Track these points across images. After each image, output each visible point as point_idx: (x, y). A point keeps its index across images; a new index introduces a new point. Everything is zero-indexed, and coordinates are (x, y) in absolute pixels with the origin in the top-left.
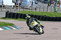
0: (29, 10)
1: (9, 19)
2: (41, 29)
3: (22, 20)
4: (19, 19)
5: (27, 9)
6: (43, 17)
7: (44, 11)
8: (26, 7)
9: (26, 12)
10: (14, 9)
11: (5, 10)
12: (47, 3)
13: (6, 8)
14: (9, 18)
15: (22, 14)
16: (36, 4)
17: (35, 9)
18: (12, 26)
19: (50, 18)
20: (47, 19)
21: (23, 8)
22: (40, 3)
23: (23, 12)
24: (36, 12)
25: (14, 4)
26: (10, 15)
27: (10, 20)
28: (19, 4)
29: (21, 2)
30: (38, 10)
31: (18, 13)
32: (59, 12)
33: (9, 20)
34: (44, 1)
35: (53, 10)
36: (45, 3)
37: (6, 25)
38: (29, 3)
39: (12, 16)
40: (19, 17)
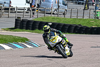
0: (54, 15)
1: (21, 30)
2: (67, 48)
4: (37, 30)
5: (50, 13)
6: (76, 27)
7: (78, 18)
8: (49, 10)
9: (48, 18)
10: (29, 14)
11: (14, 15)
13: (15, 12)
14: (20, 28)
16: (66, 5)
17: (64, 14)
19: (87, 28)
21: (43, 12)
23: (43, 19)
24: (65, 19)
25: (28, 6)
26: (23, 24)
27: (23, 32)
28: (37, 6)
29: (40, 1)
30: (68, 16)
31: (36, 20)
33: (21, 32)
34: (77, 1)
36: (79, 4)
37: (16, 40)
38: (54, 4)
39: (25, 25)
40: (37, 26)
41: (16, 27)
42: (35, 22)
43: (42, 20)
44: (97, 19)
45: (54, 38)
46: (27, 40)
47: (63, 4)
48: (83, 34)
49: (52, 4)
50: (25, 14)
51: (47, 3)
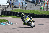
0: (20, 9)
3: (15, 17)
4: (12, 16)
5: (19, 8)
7: (32, 10)
8: (18, 6)
10: (8, 8)
12: (35, 3)
13: (2, 7)
14: (4, 15)
15: (14, 12)
16: (26, 4)
17: (25, 8)
18: (7, 22)
19: (37, 15)
20: (35, 16)
21: (15, 7)
22: (29, 3)
24: (26, 11)
25: (8, 4)
27: (5, 17)
29: (14, 2)
30: (27, 9)
31: (11, 11)
32: (44, 10)
34: (32, 1)
35: (39, 9)
36: (33, 3)
38: (20, 3)
39: (6, 14)
40: (12, 14)
41: (2, 15)
42: (11, 12)
43: (14, 11)
44: (42, 11)
45: (27, 19)
46: (7, 21)
47: (25, 3)
48: (35, 18)
49: (19, 3)
50: (6, 8)
51: (17, 3)
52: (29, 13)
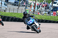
52: (9, 16)
